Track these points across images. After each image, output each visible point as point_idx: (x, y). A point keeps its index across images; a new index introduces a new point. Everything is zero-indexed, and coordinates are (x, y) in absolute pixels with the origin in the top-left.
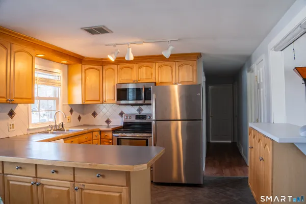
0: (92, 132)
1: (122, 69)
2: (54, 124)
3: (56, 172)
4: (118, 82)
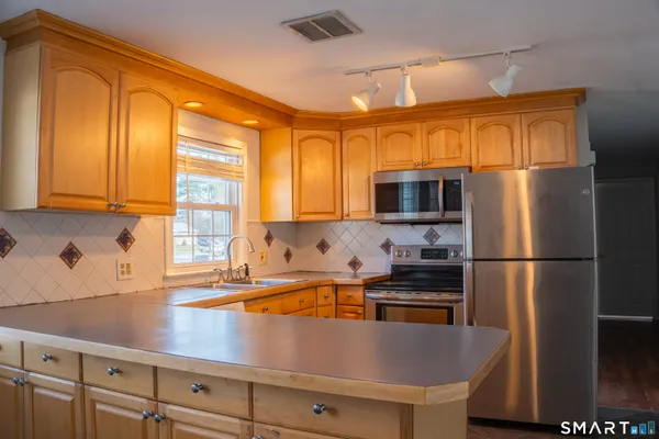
0: (315, 287)
1: (386, 136)
2: (225, 268)
3: (204, 388)
4: (379, 169)
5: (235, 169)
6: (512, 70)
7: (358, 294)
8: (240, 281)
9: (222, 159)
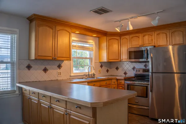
0: (111, 79)
1: (132, 38)
2: (87, 74)
4: (130, 47)
5: (91, 48)
6: (157, 18)
7: (123, 82)
8: (92, 77)
9: (88, 46)
